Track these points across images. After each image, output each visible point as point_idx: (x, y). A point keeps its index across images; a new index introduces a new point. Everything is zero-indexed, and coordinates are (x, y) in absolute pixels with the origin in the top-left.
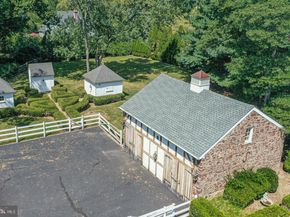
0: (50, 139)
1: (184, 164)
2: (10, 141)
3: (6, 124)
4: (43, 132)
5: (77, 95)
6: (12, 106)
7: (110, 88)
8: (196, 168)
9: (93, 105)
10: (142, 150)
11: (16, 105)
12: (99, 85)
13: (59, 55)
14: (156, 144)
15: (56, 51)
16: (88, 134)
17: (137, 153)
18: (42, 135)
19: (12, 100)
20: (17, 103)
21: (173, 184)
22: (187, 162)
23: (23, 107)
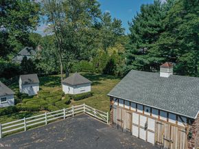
0: (52, 126)
1: (177, 126)
2: (19, 131)
3: (11, 118)
4: (46, 121)
5: (59, 95)
6: (13, 105)
7: (83, 88)
8: (190, 127)
9: (72, 101)
10: (131, 124)
11: (15, 103)
12: (75, 86)
13: (41, 69)
14: (146, 116)
15: (38, 66)
16: (79, 119)
17: (125, 127)
18: (44, 123)
19: (13, 100)
20: (16, 102)
21: (166, 144)
22: (180, 124)
23: (22, 105)
